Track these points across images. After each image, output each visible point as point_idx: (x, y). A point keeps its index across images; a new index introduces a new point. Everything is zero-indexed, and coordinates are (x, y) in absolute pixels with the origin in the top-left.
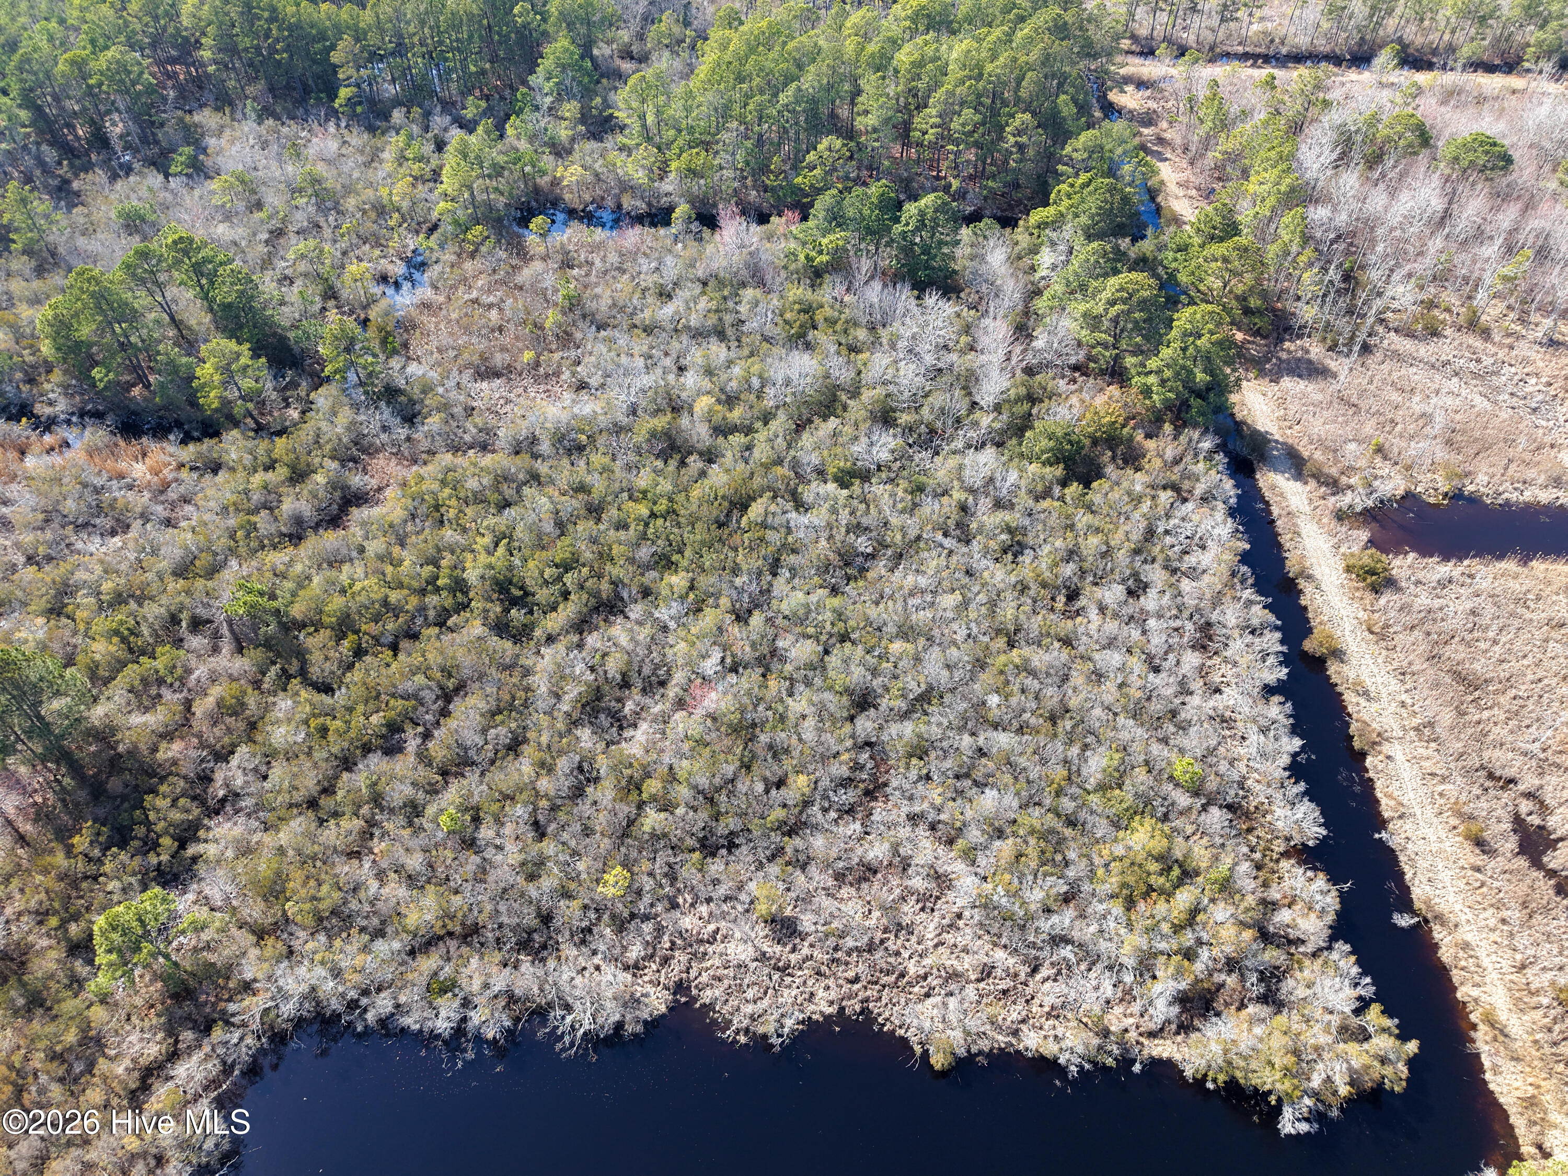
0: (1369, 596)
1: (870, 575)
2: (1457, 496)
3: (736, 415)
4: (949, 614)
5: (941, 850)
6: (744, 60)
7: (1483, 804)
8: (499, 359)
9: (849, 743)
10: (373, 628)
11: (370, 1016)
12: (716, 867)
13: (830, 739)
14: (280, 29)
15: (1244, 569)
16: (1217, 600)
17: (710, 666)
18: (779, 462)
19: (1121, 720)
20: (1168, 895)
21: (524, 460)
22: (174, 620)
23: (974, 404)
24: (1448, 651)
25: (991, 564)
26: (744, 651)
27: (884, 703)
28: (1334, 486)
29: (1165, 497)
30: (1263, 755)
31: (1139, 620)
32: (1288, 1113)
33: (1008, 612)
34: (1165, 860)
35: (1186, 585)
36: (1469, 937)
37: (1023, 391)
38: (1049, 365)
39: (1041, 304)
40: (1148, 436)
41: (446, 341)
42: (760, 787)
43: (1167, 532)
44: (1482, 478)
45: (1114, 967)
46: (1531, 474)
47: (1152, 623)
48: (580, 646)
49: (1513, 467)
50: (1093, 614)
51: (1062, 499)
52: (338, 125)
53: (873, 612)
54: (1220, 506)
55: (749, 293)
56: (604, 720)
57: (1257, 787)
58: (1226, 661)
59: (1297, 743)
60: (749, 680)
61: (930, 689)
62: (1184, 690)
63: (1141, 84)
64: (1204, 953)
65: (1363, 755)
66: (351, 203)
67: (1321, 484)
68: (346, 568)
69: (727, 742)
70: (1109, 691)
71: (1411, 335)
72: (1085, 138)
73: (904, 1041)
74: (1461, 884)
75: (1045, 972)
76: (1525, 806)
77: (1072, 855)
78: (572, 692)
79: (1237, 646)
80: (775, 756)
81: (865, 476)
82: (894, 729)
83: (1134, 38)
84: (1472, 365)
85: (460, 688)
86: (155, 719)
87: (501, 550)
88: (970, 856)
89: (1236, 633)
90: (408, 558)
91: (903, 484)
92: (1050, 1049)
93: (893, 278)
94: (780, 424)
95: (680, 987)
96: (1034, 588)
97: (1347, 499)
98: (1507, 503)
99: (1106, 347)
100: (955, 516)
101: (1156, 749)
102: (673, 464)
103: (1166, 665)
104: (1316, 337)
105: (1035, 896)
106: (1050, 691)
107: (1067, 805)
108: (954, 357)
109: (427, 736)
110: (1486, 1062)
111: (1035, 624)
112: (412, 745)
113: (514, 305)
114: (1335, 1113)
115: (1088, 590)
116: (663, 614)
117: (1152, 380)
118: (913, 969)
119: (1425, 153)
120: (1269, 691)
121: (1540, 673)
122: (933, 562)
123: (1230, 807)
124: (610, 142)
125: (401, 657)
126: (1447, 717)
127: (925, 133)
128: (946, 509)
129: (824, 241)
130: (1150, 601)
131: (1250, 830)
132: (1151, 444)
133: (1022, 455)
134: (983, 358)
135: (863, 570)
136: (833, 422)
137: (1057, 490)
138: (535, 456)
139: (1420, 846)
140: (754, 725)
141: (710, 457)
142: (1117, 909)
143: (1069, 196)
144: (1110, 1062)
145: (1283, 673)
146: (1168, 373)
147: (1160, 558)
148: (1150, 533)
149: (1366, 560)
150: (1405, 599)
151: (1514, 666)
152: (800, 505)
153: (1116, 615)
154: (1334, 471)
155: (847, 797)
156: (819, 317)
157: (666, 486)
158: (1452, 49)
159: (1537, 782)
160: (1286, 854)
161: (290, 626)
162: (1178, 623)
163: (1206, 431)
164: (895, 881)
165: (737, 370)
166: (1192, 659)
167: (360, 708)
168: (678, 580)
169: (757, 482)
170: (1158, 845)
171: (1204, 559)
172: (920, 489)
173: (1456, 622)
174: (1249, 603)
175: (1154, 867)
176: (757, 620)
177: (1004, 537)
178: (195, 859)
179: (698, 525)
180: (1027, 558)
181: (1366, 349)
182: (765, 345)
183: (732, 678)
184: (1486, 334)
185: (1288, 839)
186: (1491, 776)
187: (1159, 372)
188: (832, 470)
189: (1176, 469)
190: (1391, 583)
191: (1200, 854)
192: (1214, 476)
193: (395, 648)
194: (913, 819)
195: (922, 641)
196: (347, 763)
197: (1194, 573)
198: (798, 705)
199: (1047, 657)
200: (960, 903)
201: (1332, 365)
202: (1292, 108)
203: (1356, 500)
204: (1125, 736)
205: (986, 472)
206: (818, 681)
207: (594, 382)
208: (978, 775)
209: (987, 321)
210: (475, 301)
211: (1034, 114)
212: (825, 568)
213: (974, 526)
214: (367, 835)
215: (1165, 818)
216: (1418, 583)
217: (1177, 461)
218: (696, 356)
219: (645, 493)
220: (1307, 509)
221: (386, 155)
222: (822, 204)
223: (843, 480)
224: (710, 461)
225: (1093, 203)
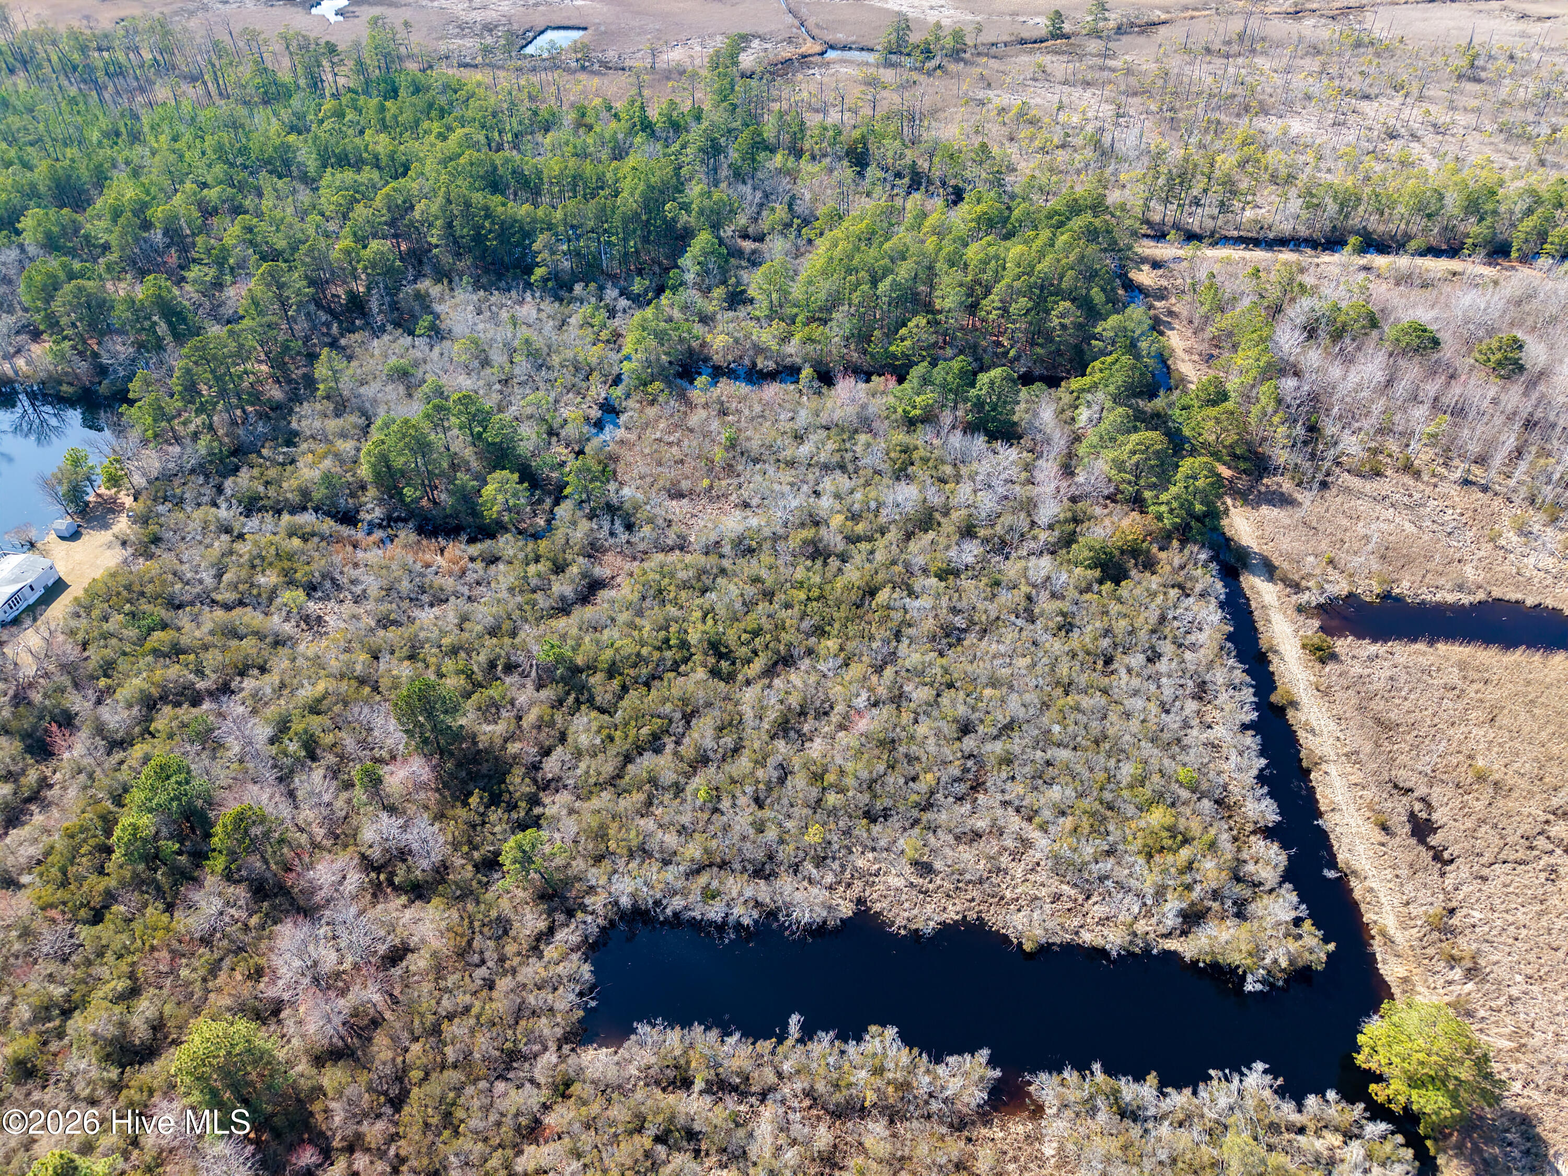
0: (1318, 666)
1: (965, 643)
2: (1386, 596)
3: (860, 528)
4: (1024, 672)
5: (1024, 824)
6: (851, 257)
7: (1389, 804)
8: (685, 485)
9: (959, 755)
10: (632, 672)
11: (669, 911)
12: (876, 829)
13: (947, 751)
14: (493, 223)
15: (1229, 645)
16: (1210, 665)
17: (861, 702)
18: (894, 563)
19: (1143, 743)
20: (1175, 852)
21: (713, 559)
22: (492, 665)
23: (1033, 523)
24: (1372, 705)
25: (1050, 637)
26: (882, 692)
27: (981, 729)
28: (1297, 587)
29: (1174, 593)
30: (1240, 770)
31: (1155, 678)
32: (1250, 978)
33: (1063, 670)
34: (1172, 830)
35: (1188, 655)
36: (1373, 885)
37: (1069, 514)
38: (1087, 496)
39: (1082, 449)
40: (1161, 549)
41: (644, 470)
42: (901, 781)
43: (1175, 618)
44: (1405, 584)
45: (1139, 895)
46: (1441, 581)
47: (1164, 680)
48: (770, 686)
49: (1429, 576)
50: (1123, 672)
51: (1099, 593)
52: (534, 297)
53: (969, 668)
54: (1213, 600)
55: (863, 438)
56: (792, 734)
57: (1236, 790)
58: (1216, 707)
59: (1263, 762)
60: (887, 711)
61: (1012, 721)
62: (1186, 725)
63: (1156, 265)
64: (1198, 888)
65: (1308, 772)
66: (556, 360)
67: (1287, 586)
68: (606, 632)
69: (876, 752)
70: (1135, 725)
71: (1359, 475)
72: (1113, 320)
73: (1006, 937)
74: (1371, 853)
75: (1094, 899)
76: (1418, 806)
77: (1111, 828)
78: (772, 715)
79: (1223, 697)
80: (909, 762)
81: (956, 573)
82: (988, 747)
83: (1147, 222)
84: (1406, 499)
85: (695, 713)
86: (500, 728)
87: (710, 622)
88: (1043, 828)
89: (1223, 689)
90: (647, 626)
91: (985, 580)
92: (1099, 942)
93: (970, 429)
94: (893, 535)
95: (860, 901)
96: (1081, 655)
97: (1305, 597)
98: (1423, 602)
99: (1129, 483)
100: (1023, 604)
101: (1166, 762)
102: (819, 563)
103: (1174, 709)
104: (1288, 475)
105: (1088, 851)
106: (1094, 724)
107: (1108, 796)
108: (1017, 488)
109: (678, 743)
110: (1379, 957)
111: (1083, 679)
112: (670, 747)
113: (691, 444)
114: (1281, 983)
115: (1118, 656)
116: (822, 666)
117: (1164, 508)
118: (1008, 894)
119: (1375, 334)
120: (1245, 727)
121: (1436, 720)
122: (1010, 635)
123: (1216, 802)
124: (742, 312)
125: (654, 692)
126: (1368, 747)
127: (989, 313)
128: (1016, 599)
129: (918, 399)
130: (1163, 666)
131: (1230, 817)
132: (1163, 555)
133: (1069, 561)
134: (1037, 490)
135: (959, 640)
136: (931, 535)
137: (1096, 587)
138: (722, 556)
139: (1344, 830)
140: (893, 741)
141: (844, 558)
142: (1141, 860)
143: (1101, 371)
144: (1137, 950)
145: (1254, 715)
146: (1175, 505)
147: (1170, 636)
148: (1163, 619)
149: (1316, 640)
150: (1344, 667)
151: (1418, 715)
152: (911, 593)
153: (1138, 675)
154: (1296, 577)
155: (961, 788)
156: (915, 456)
157: (817, 579)
158: (1408, 237)
159: (1427, 791)
160: (1254, 832)
161: (576, 670)
162: (1182, 681)
163: (1203, 546)
164: (994, 842)
165: (858, 496)
166: (1192, 706)
167: (633, 723)
168: (832, 644)
169: (880, 577)
170: (1169, 820)
171: (1202, 637)
172: (997, 583)
173: (1379, 683)
174: (1233, 668)
175: (1165, 834)
176: (889, 672)
177: (1059, 619)
178: (539, 817)
179: (843, 606)
180: (1076, 633)
181: (1324, 485)
182: (877, 477)
183: (875, 711)
184: (1417, 474)
185: (1256, 823)
186: (1396, 786)
187: (1168, 503)
188: (933, 569)
189: (1182, 573)
190: (1334, 657)
191: (1195, 827)
192: (1209, 579)
193: (647, 685)
194: (1005, 804)
195: (1004, 689)
196: (628, 759)
197: (1193, 647)
198: (922, 729)
199: (1092, 702)
200: (1038, 855)
201: (1299, 497)
202: (1274, 293)
203: (1312, 597)
204: (1145, 753)
205: (1043, 573)
206: (935, 713)
207: (754, 502)
208: (1046, 777)
209: (1040, 462)
210: (660, 440)
211: (1073, 301)
212: (933, 638)
213: (1037, 610)
214: (649, 803)
215: (1173, 805)
216: (1354, 657)
217: (1182, 567)
218: (827, 484)
219: (801, 583)
220: (1276, 604)
221: (573, 320)
222: (916, 372)
223: (942, 575)
224: (844, 561)
225: (1119, 379)
